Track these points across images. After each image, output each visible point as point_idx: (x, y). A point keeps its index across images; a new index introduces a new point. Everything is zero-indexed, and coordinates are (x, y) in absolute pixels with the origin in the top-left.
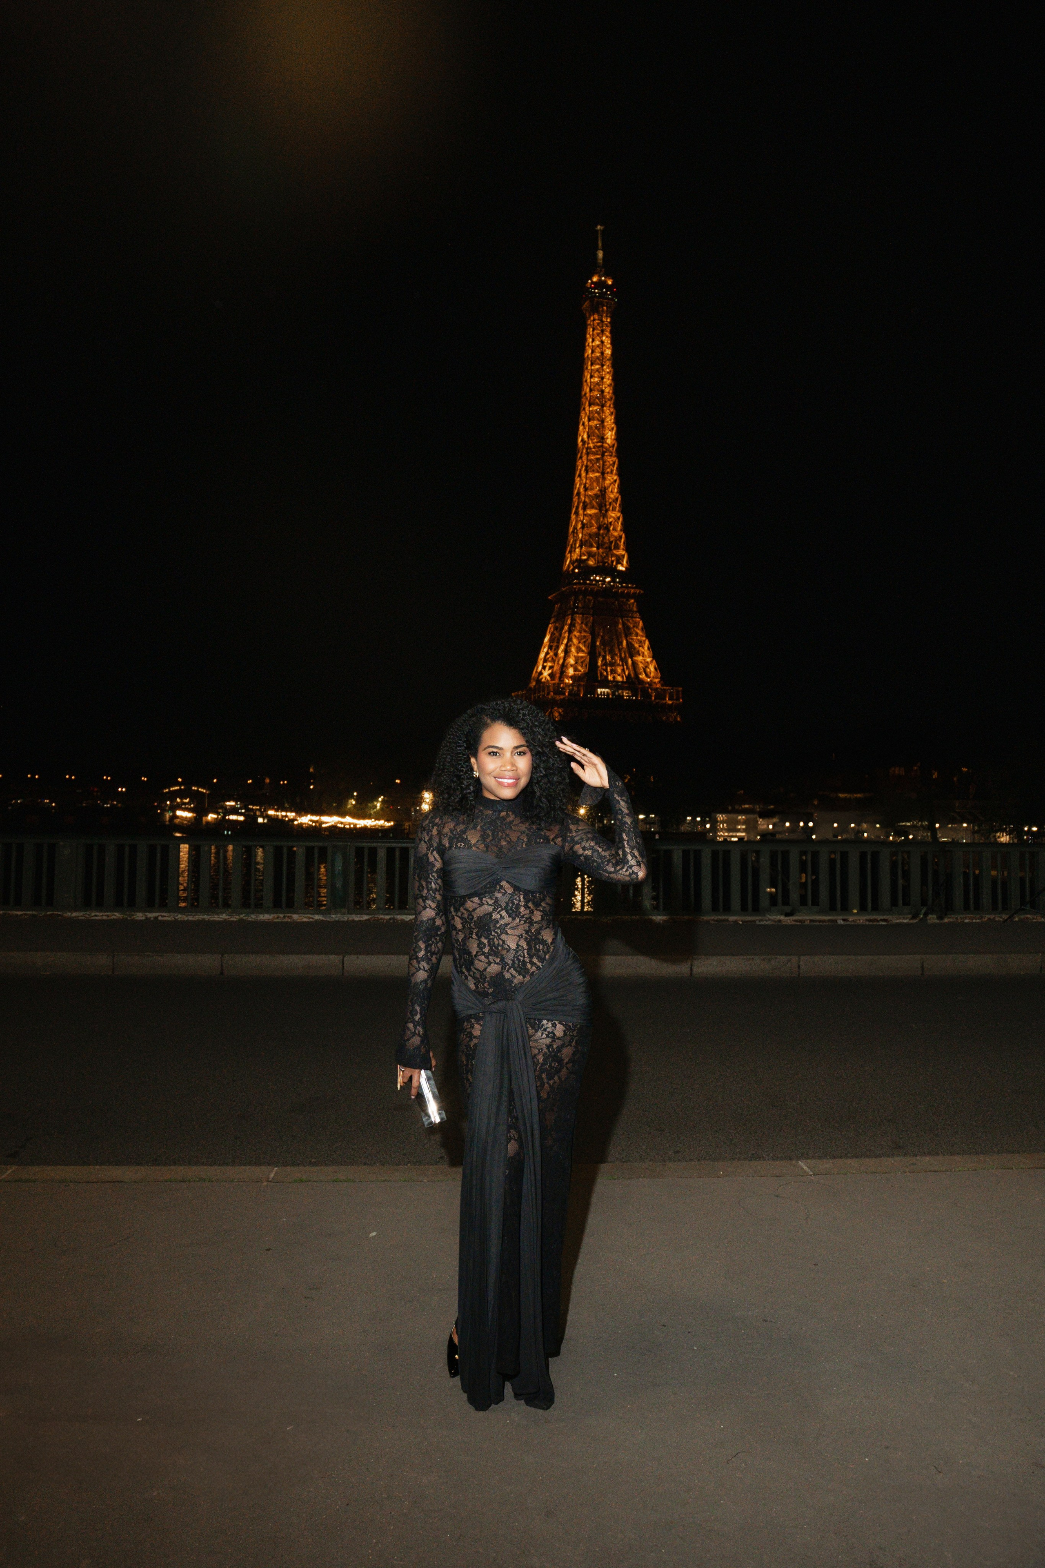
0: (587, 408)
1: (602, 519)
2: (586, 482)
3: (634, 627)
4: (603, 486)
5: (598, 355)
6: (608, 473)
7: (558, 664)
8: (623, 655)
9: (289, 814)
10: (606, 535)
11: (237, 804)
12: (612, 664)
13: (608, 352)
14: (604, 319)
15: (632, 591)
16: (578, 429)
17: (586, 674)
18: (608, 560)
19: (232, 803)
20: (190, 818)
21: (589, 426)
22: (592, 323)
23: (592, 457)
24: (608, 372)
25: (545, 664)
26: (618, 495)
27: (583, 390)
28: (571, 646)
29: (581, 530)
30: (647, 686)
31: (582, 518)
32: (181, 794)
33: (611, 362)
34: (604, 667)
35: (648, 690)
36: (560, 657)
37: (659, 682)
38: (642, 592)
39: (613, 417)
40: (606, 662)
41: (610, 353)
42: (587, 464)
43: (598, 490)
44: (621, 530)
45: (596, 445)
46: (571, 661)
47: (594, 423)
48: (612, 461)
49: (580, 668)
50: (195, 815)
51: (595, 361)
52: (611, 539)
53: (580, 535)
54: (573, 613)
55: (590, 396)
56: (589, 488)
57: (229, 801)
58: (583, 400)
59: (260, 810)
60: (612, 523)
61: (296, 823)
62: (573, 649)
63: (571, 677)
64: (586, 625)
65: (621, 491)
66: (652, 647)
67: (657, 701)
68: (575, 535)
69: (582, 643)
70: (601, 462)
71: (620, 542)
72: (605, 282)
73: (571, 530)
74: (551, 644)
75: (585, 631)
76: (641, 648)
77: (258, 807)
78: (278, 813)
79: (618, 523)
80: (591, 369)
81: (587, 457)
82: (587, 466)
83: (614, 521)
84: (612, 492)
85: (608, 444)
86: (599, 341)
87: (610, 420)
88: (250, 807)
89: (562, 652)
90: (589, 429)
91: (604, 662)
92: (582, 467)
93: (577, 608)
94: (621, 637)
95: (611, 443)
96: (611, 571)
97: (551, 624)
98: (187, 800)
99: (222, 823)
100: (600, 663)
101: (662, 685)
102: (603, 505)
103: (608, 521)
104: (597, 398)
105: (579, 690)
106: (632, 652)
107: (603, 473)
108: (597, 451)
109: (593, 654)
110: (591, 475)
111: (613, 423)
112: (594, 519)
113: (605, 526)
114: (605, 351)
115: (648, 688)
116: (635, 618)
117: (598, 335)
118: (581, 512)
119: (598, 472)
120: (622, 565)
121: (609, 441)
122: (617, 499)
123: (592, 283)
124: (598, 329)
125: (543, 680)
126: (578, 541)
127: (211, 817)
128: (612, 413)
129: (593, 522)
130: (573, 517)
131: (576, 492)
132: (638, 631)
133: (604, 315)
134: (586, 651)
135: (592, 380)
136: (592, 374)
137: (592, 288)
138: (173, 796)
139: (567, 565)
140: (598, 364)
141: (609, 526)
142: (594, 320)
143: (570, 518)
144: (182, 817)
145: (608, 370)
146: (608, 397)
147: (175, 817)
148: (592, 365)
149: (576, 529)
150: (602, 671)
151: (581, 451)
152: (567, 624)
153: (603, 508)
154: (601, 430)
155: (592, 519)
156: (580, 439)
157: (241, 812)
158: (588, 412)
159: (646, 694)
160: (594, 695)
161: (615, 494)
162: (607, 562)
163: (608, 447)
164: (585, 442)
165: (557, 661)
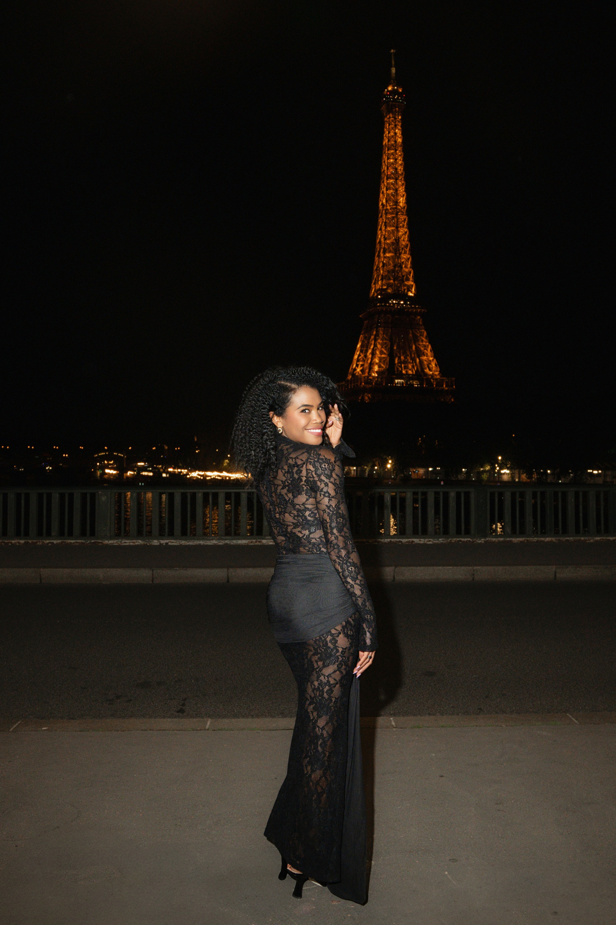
0: (385, 181)
1: (396, 260)
2: (385, 234)
3: (420, 335)
4: (397, 236)
5: (393, 143)
6: (401, 227)
7: (367, 362)
8: (413, 355)
9: (183, 470)
10: (400, 271)
11: (145, 464)
12: (405, 362)
13: (400, 140)
14: (397, 117)
15: (419, 310)
16: (379, 195)
17: (387, 370)
19: (142, 464)
20: (115, 474)
21: (387, 193)
22: (388, 120)
23: (389, 216)
24: (400, 155)
25: (358, 363)
26: (408, 242)
27: (382, 168)
28: (376, 350)
29: (382, 268)
30: (430, 377)
31: (383, 260)
32: (108, 458)
33: (402, 148)
34: (400, 365)
35: (430, 381)
36: (369, 358)
37: (439, 374)
38: (426, 311)
39: (404, 187)
40: (401, 360)
41: (401, 141)
42: (386, 221)
43: (394, 240)
44: (410, 267)
45: (392, 208)
46: (377, 360)
47: (391, 192)
48: (403, 218)
49: (382, 365)
50: (118, 472)
51: (391, 147)
52: (404, 274)
53: (382, 272)
54: (377, 327)
55: (388, 172)
56: (387, 238)
57: (141, 462)
58: (382, 175)
59: (163, 468)
60: (404, 263)
61: (188, 476)
62: (378, 352)
63: (377, 372)
64: (386, 335)
65: (410, 239)
66: (433, 350)
67: (437, 388)
68: (378, 271)
69: (384, 348)
70: (396, 220)
71: (410, 276)
72: (397, 90)
73: (375, 268)
74: (362, 349)
75: (386, 339)
76: (425, 351)
77: (162, 466)
78: (175, 470)
79: (408, 262)
80: (388, 153)
81: (386, 216)
82: (385, 223)
83: (405, 261)
84: (403, 240)
85: (400, 206)
86: (394, 133)
87: (402, 189)
88: (156, 466)
89: (370, 354)
90: (387, 196)
91: (399, 360)
92: (382, 223)
93: (380, 323)
94: (411, 343)
95: (403, 205)
96: (405, 297)
97: (362, 335)
98: (112, 462)
99: (138, 478)
100: (396, 361)
101: (441, 377)
102: (398, 250)
103: (401, 261)
104: (392, 173)
105: (382, 381)
106: (419, 353)
107: (397, 227)
108: (393, 212)
109: (391, 355)
110: (388, 229)
111: (404, 191)
112: (391, 260)
113: (399, 265)
114: (398, 140)
115: (431, 378)
116: (421, 329)
117: (392, 128)
118: (382, 255)
119: (393, 226)
120: (412, 292)
121: (401, 204)
122: (407, 245)
123: (388, 91)
124: (392, 124)
125: (357, 374)
126: (380, 276)
127: (130, 473)
128: (403, 184)
129: (391, 262)
130: (376, 259)
131: (378, 241)
132: (423, 339)
133: (397, 114)
134: (386, 353)
135: (389, 161)
136: (389, 157)
137: (388, 95)
138: (102, 459)
139: (372, 293)
140: (393, 150)
141: (402, 264)
142: (390, 118)
143: (374, 259)
144: (109, 473)
146: (400, 173)
147: (103, 473)
148: (388, 150)
149: (379, 267)
150: (398, 367)
151: (381, 212)
152: (373, 335)
153: (397, 252)
154: (396, 196)
155: (390, 260)
156: (381, 203)
157: (149, 470)
158: (386, 184)
159: (428, 381)
160: (393, 384)
161: (406, 242)
162: (401, 290)
163: (401, 208)
164: (384, 205)
165: (366, 361)
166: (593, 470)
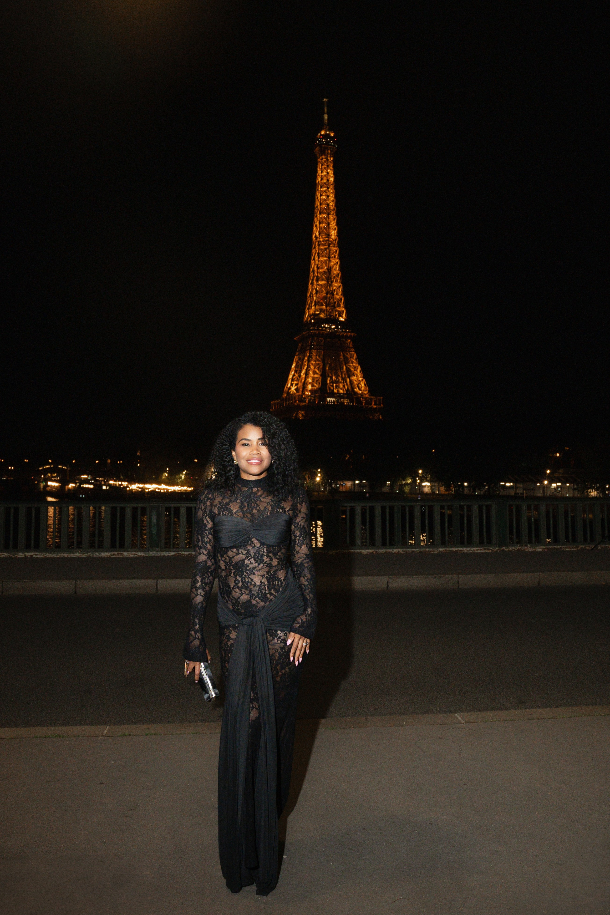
0: (318, 215)
1: (329, 288)
2: (318, 263)
3: (350, 357)
4: (329, 266)
5: (325, 181)
6: (332, 257)
7: (301, 382)
8: (344, 376)
9: (123, 483)
10: (332, 298)
11: (88, 477)
12: (337, 382)
13: (332, 179)
14: (329, 159)
15: (349, 334)
16: (313, 229)
17: (319, 389)
18: (333, 314)
19: (86, 476)
20: (57, 487)
21: (320, 227)
22: (321, 161)
23: (322, 247)
24: (332, 193)
25: (293, 382)
26: (339, 272)
27: (316, 204)
28: (309, 370)
29: (315, 294)
30: (360, 396)
31: (316, 287)
32: (50, 470)
33: (333, 186)
34: (331, 384)
35: (360, 399)
36: (302, 378)
37: (368, 393)
38: (356, 335)
39: (335, 221)
40: (333, 381)
41: (333, 180)
42: (319, 251)
43: (326, 269)
44: (341, 295)
45: (324, 240)
46: (310, 380)
47: (323, 225)
48: (335, 249)
49: (315, 385)
50: (60, 484)
51: (323, 185)
52: (335, 301)
53: (315, 298)
54: (311, 349)
55: (320, 208)
56: (320, 268)
57: (83, 475)
58: (315, 210)
59: (104, 481)
60: (336, 290)
61: (128, 489)
62: (311, 373)
63: (310, 391)
64: (319, 357)
65: (341, 269)
66: (363, 371)
67: (367, 406)
68: (311, 298)
69: (317, 369)
70: (328, 251)
71: (341, 302)
72: (329, 134)
73: (309, 295)
74: (297, 369)
75: (318, 361)
76: (355, 372)
77: (103, 479)
78: (116, 483)
79: (339, 290)
80: (321, 191)
81: (319, 247)
82: (318, 253)
83: (337, 288)
84: (335, 270)
85: (332, 239)
86: (326, 173)
87: (334, 223)
88: (98, 478)
89: (304, 374)
90: (319, 229)
91: (331, 380)
92: (315, 254)
93: (313, 345)
94: (342, 364)
95: (334, 237)
96: (335, 321)
97: (297, 356)
98: (55, 475)
99: (79, 490)
100: (328, 382)
101: (370, 396)
102: (330, 278)
103: (332, 289)
104: (325, 209)
105: (315, 400)
106: (350, 374)
107: (329, 258)
108: (325, 244)
109: (324, 376)
110: (321, 259)
111: (336, 225)
112: (324, 287)
113: (331, 292)
114: (330, 179)
115: (360, 397)
116: (352, 351)
117: (325, 168)
118: (315, 283)
119: (326, 257)
120: (342, 317)
121: (333, 237)
122: (338, 274)
123: (321, 135)
124: (325, 165)
125: (291, 393)
126: (314, 302)
127: (71, 485)
128: (335, 219)
129: (323, 290)
130: (310, 286)
131: (311, 270)
132: (353, 360)
133: (329, 156)
134: (319, 373)
135: (321, 198)
136: (321, 194)
137: (321, 139)
138: (45, 472)
139: (306, 318)
140: (325, 187)
141: (334, 292)
142: (322, 159)
143: (308, 287)
144: (51, 486)
145: (331, 191)
146: (332, 208)
147: (46, 485)
148: (321, 188)
149: (312, 294)
150: (330, 386)
151: (314, 243)
152: (306, 356)
153: (329, 280)
154: (328, 230)
155: (322, 287)
156: (314, 236)
157: (91, 482)
158: (319, 218)
159: (359, 401)
160: (325, 403)
161: (337, 271)
162: (333, 315)
163: (332, 241)
164: (317, 237)
165: (300, 380)
166: (505, 483)
